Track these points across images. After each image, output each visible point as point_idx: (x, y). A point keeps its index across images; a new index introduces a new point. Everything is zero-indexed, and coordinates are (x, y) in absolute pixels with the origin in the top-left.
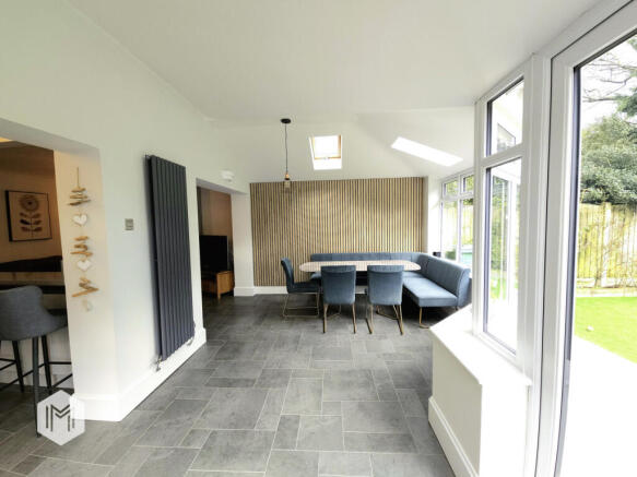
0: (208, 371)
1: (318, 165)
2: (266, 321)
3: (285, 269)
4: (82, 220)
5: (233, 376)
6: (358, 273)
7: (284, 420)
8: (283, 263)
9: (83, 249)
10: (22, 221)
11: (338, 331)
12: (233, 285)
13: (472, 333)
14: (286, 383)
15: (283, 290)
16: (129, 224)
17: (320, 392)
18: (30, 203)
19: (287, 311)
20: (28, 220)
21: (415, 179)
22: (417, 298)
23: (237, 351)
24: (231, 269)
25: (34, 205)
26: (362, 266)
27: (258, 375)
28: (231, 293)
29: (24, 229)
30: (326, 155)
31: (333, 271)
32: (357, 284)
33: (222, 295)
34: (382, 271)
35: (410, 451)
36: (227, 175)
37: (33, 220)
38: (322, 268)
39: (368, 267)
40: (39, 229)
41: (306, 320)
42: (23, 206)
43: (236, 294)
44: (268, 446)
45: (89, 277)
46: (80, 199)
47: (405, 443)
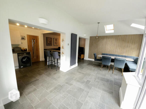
0: (77, 70)
1: (107, 32)
2: (89, 65)
3: (95, 55)
4: (63, 43)
5: (81, 72)
6: (112, 59)
7: (88, 81)
8: (94, 54)
9: (63, 48)
10: (55, 43)
11: (104, 71)
12: (84, 57)
13: (134, 76)
14: (90, 76)
15: (93, 60)
16: (68, 44)
17: (96, 79)
19: (94, 64)
21: (140, 35)
22: (130, 68)
23: (82, 68)
24: (84, 54)
26: (113, 57)
27: (85, 73)
28: (83, 59)
30: (109, 29)
31: (105, 57)
32: (111, 62)
33: (82, 59)
34: (119, 59)
35: (111, 94)
36: (85, 35)
38: (102, 56)
39: (115, 58)
41: (97, 67)
43: (84, 59)
44: (84, 83)
45: (63, 52)
46: (63, 41)
47: (111, 93)
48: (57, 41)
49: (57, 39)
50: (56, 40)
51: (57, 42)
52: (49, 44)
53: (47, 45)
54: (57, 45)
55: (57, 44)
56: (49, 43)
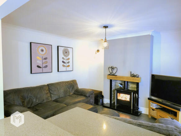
10: (63, 62)
29: (63, 66)
37: (67, 61)
42: (64, 54)
48: (70, 56)
49: (70, 50)
50: (66, 52)
51: (71, 60)
52: (39, 67)
53: (31, 73)
54: (69, 69)
55: (69, 66)
56: (40, 63)
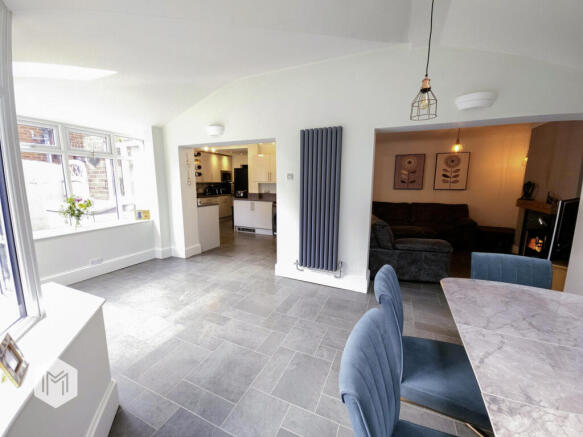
10: (444, 176)
18: (453, 161)
20: (448, 174)
25: (456, 162)
29: (444, 181)
37: (454, 174)
40: (457, 181)
42: (446, 163)
52: (403, 182)
53: (395, 188)
56: (404, 177)
